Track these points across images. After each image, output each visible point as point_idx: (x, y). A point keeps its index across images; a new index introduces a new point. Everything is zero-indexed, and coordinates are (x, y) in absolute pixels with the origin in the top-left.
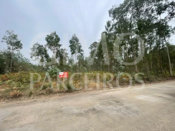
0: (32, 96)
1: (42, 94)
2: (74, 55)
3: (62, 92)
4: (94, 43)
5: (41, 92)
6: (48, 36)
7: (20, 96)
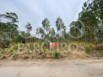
0: (34, 59)
1: (39, 58)
2: (59, 31)
3: (52, 58)
4: (72, 23)
5: (39, 57)
6: (43, 21)
7: (28, 58)
